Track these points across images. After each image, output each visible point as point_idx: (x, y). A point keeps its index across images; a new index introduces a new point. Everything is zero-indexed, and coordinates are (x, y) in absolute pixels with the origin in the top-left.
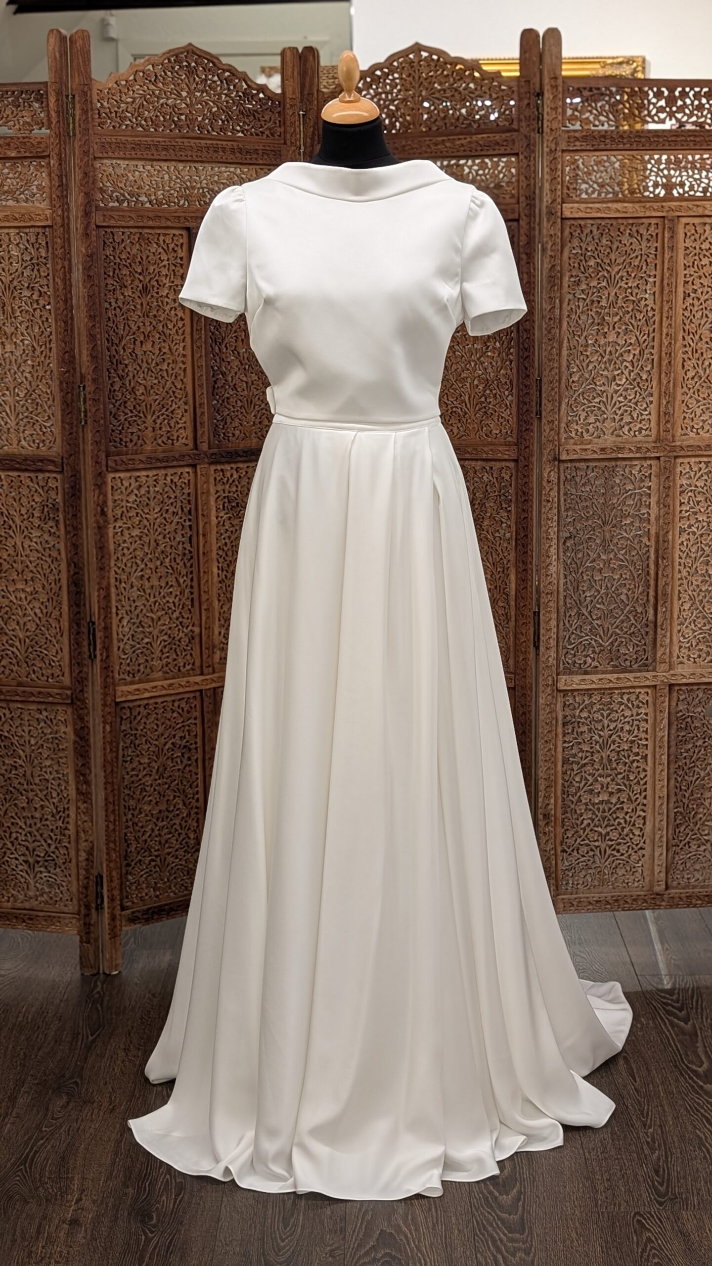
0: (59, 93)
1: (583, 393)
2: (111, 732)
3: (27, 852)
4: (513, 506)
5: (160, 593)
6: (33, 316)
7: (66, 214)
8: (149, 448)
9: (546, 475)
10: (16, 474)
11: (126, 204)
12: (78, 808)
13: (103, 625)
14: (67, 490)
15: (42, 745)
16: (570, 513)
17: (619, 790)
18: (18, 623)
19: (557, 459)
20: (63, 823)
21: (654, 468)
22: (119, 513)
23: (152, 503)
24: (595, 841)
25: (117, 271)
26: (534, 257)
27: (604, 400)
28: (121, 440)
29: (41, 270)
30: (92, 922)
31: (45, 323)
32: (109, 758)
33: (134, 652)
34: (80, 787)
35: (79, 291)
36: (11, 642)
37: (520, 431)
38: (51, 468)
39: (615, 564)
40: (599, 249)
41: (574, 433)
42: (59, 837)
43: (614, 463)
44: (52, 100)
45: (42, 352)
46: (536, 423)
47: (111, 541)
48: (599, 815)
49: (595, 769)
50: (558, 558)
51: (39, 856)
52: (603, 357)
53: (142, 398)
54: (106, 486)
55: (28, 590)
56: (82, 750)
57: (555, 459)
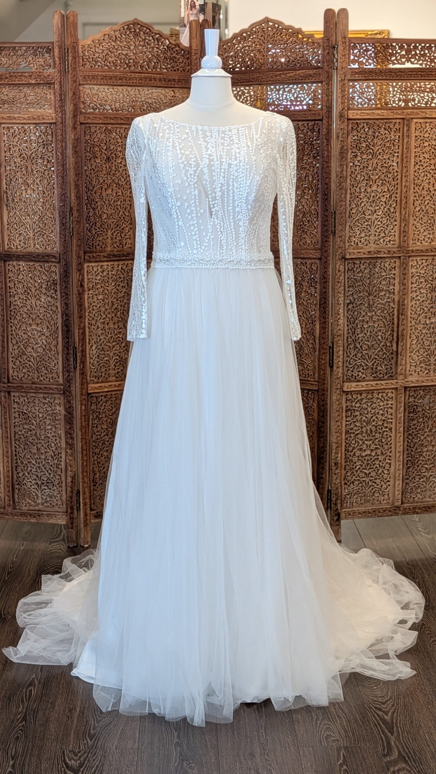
0: (60, 47)
1: (358, 220)
2: (85, 410)
3: (37, 478)
4: (318, 284)
5: (114, 332)
6: (44, 174)
7: (64, 116)
8: (109, 249)
9: (338, 267)
10: (32, 264)
11: (97, 110)
12: (66, 452)
13: (81, 349)
14: (62, 273)
15: (46, 418)
16: (350, 289)
17: (376, 448)
18: (33, 348)
19: (344, 258)
20: (58, 461)
21: (397, 263)
22: (91, 286)
23: (110, 281)
24: (363, 478)
25: (92, 149)
26: (331, 141)
27: (370, 223)
28: (93, 244)
29: (49, 148)
30: (75, 517)
31: (51, 178)
32: (84, 425)
33: (99, 365)
34: (68, 440)
35: (71, 160)
36: (28, 359)
37: (322, 242)
38: (53, 260)
39: (375, 318)
40: (368, 136)
41: (353, 242)
42: (55, 469)
43: (375, 261)
44: (56, 51)
45: (48, 194)
46: (331, 237)
47: (86, 301)
48: (365, 462)
49: (363, 436)
50: (344, 315)
51: (43, 480)
52: (369, 199)
53: (105, 221)
54: (84, 270)
55: (39, 329)
56: (69, 419)
57: (343, 258)
